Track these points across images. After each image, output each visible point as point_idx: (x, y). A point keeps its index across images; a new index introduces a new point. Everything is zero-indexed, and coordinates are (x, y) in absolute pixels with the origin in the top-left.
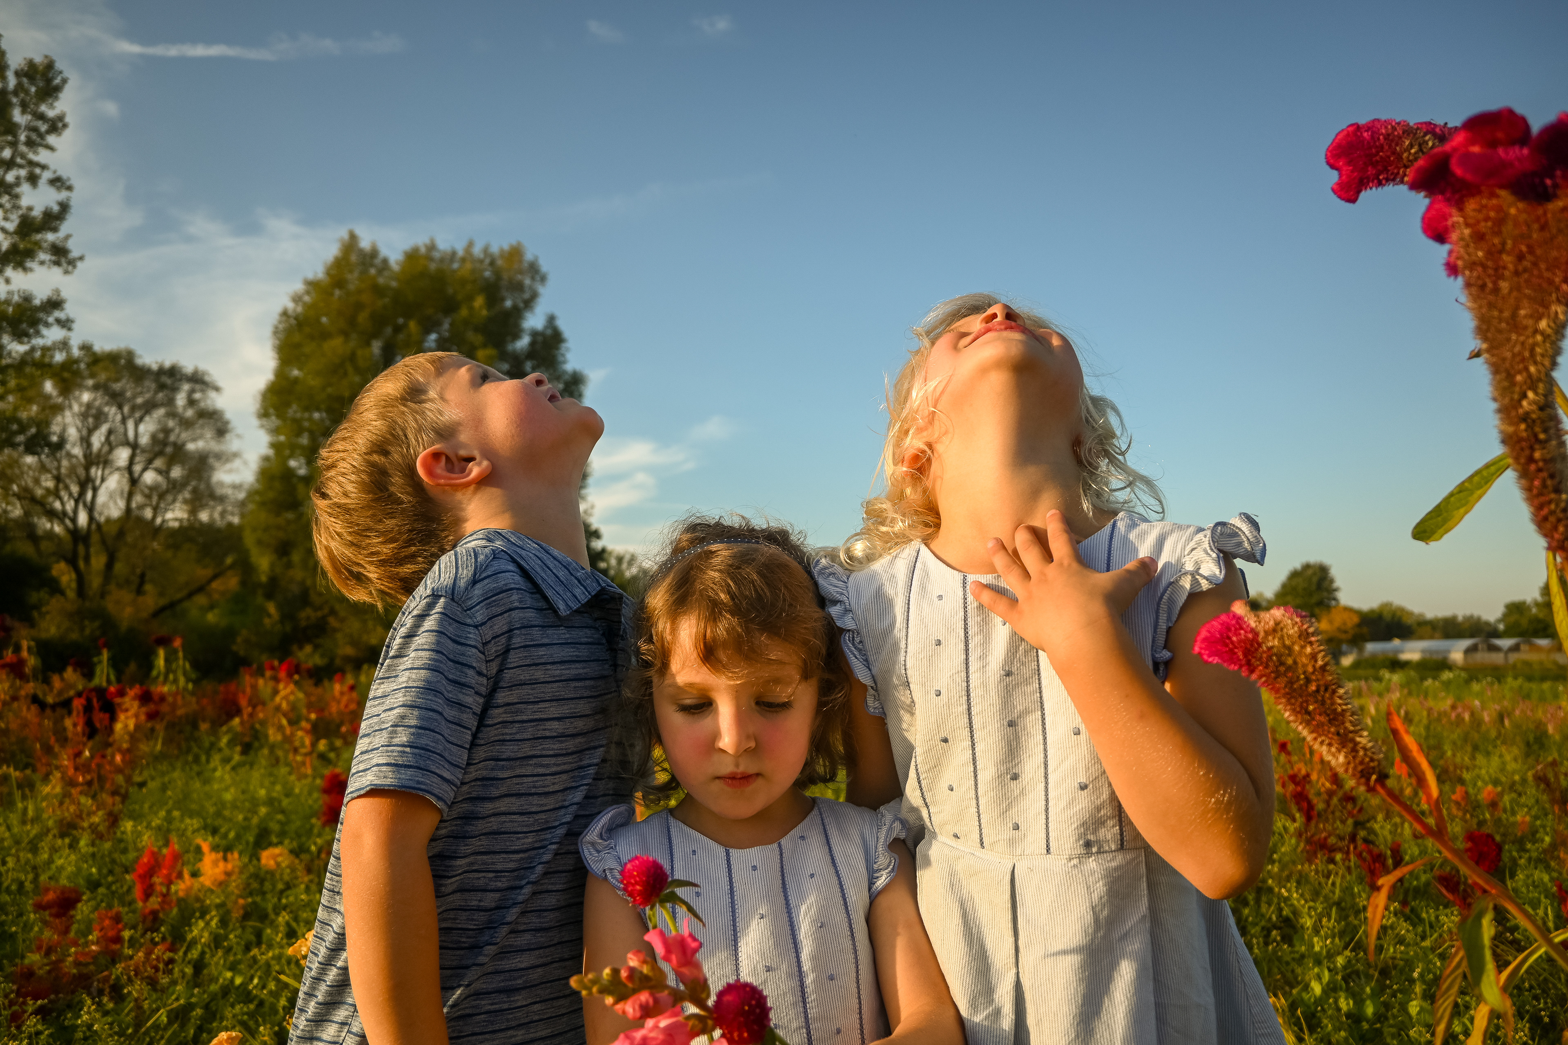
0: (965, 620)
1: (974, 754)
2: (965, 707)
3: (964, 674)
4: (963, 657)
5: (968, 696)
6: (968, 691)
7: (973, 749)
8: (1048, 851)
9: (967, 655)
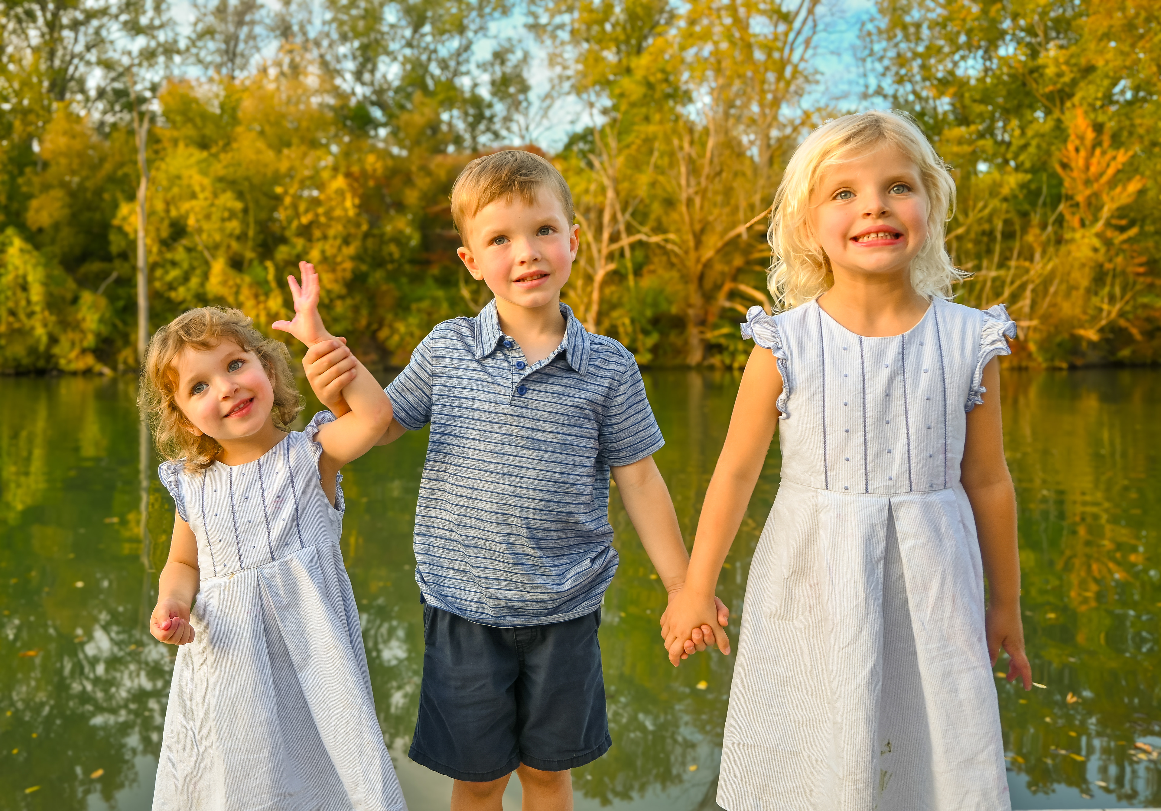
0: (863, 363)
1: (865, 439)
2: (862, 412)
3: (862, 394)
4: (862, 384)
5: (864, 406)
6: (864, 404)
7: (865, 436)
8: (911, 490)
9: (864, 383)
